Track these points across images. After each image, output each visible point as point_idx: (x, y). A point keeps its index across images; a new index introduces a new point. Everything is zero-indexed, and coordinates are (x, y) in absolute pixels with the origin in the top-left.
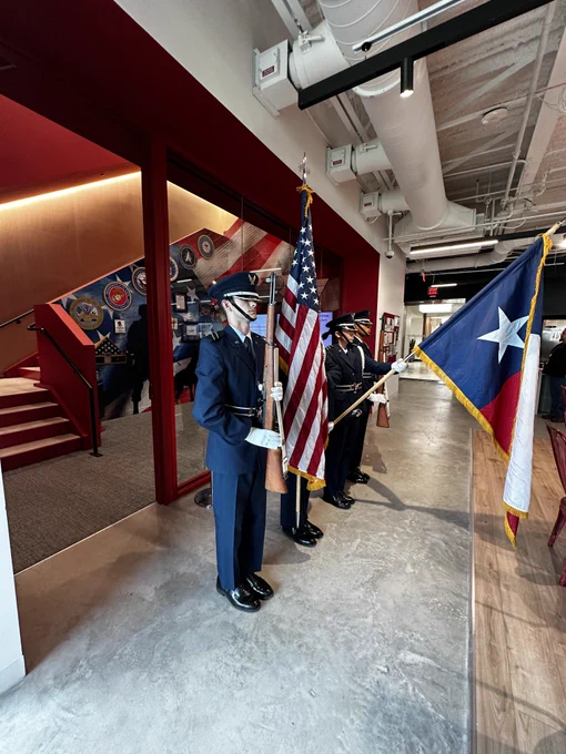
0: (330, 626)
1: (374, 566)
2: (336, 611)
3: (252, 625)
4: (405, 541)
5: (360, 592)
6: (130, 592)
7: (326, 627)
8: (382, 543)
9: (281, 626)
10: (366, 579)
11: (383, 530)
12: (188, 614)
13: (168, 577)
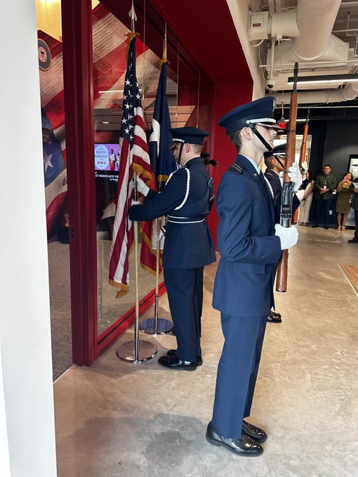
0: (334, 453)
1: (336, 396)
2: (330, 441)
3: (266, 468)
4: (348, 371)
5: (340, 420)
6: (117, 462)
7: (331, 456)
8: (330, 375)
9: (292, 462)
10: (337, 409)
11: (324, 364)
12: (196, 471)
13: (147, 439)
